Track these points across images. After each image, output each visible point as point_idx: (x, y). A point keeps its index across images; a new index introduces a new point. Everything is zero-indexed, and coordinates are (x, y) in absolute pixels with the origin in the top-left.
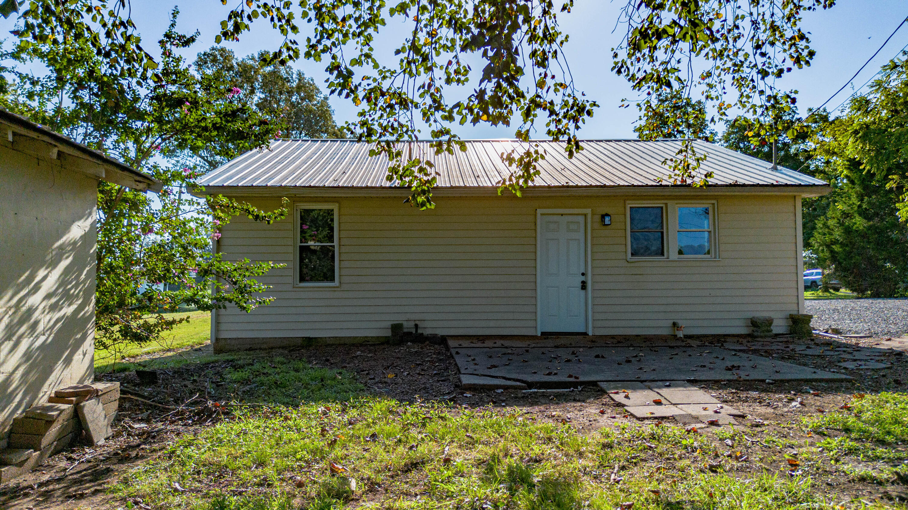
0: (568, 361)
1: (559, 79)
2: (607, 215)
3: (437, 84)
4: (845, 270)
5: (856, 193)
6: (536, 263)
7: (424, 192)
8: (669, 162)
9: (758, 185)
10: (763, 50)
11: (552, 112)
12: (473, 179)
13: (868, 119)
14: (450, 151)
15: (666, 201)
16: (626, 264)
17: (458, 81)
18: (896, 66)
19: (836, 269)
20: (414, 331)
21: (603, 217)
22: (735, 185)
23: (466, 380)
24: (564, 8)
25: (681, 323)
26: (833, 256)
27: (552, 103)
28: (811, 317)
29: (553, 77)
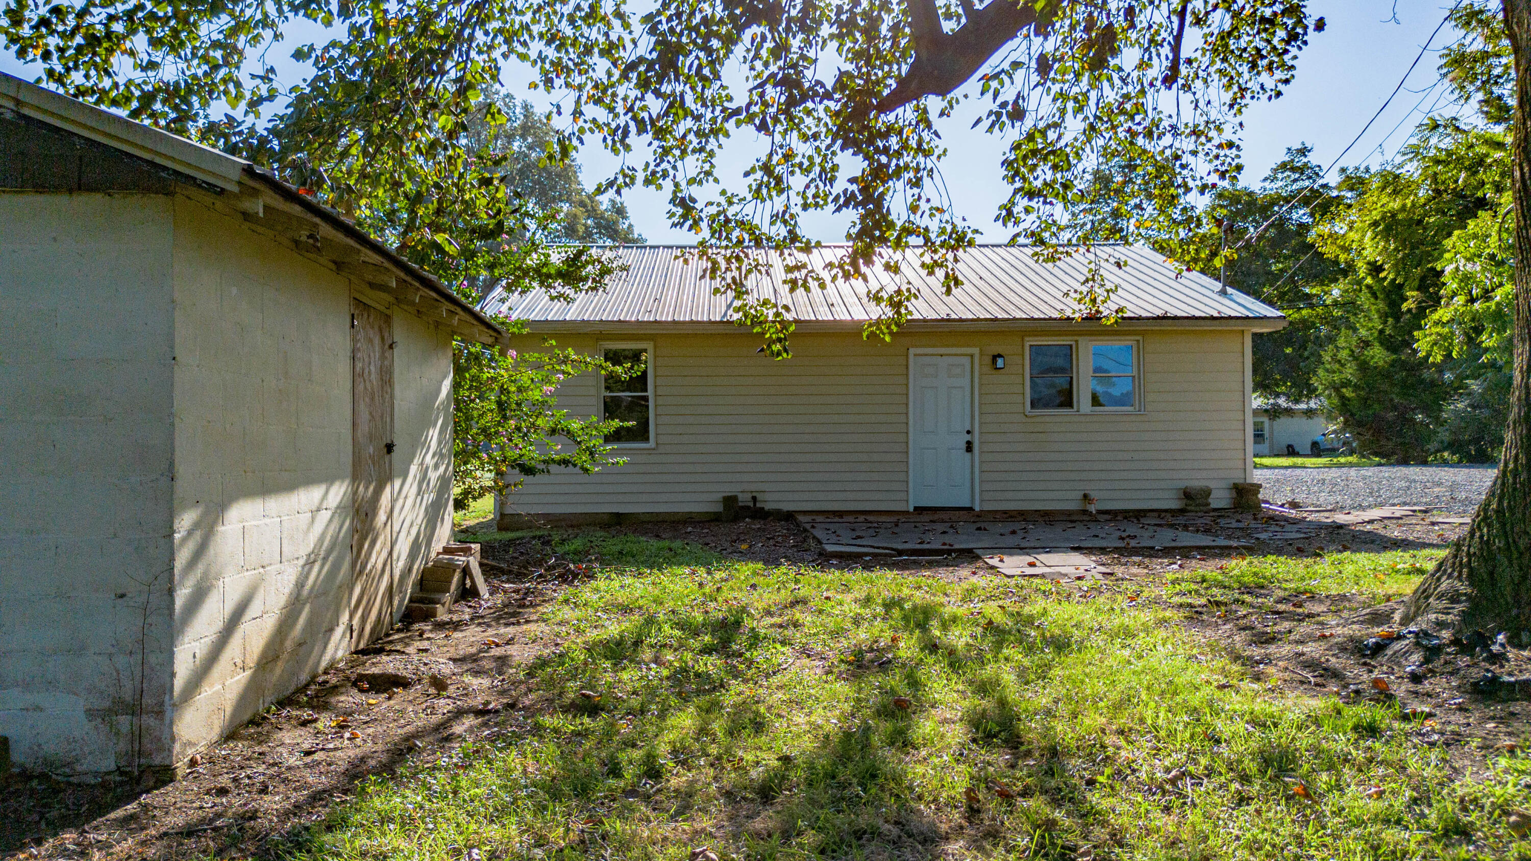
0: (944, 533)
1: (935, 203)
2: (1000, 356)
3: (793, 211)
4: (1360, 424)
5: (1378, 311)
6: (907, 418)
7: (779, 340)
8: (1072, 294)
9: (1194, 318)
10: (1184, 162)
11: (927, 240)
12: (827, 308)
13: (1396, 205)
14: (807, 289)
15: (1076, 338)
16: (1024, 419)
17: (817, 205)
18: (1437, 126)
19: (1346, 422)
20: (751, 505)
21: (995, 358)
22: (1164, 318)
23: (830, 548)
24: (942, 114)
25: (1093, 495)
26: (1344, 404)
27: (926, 229)
28: (1260, 486)
29: (928, 201)
